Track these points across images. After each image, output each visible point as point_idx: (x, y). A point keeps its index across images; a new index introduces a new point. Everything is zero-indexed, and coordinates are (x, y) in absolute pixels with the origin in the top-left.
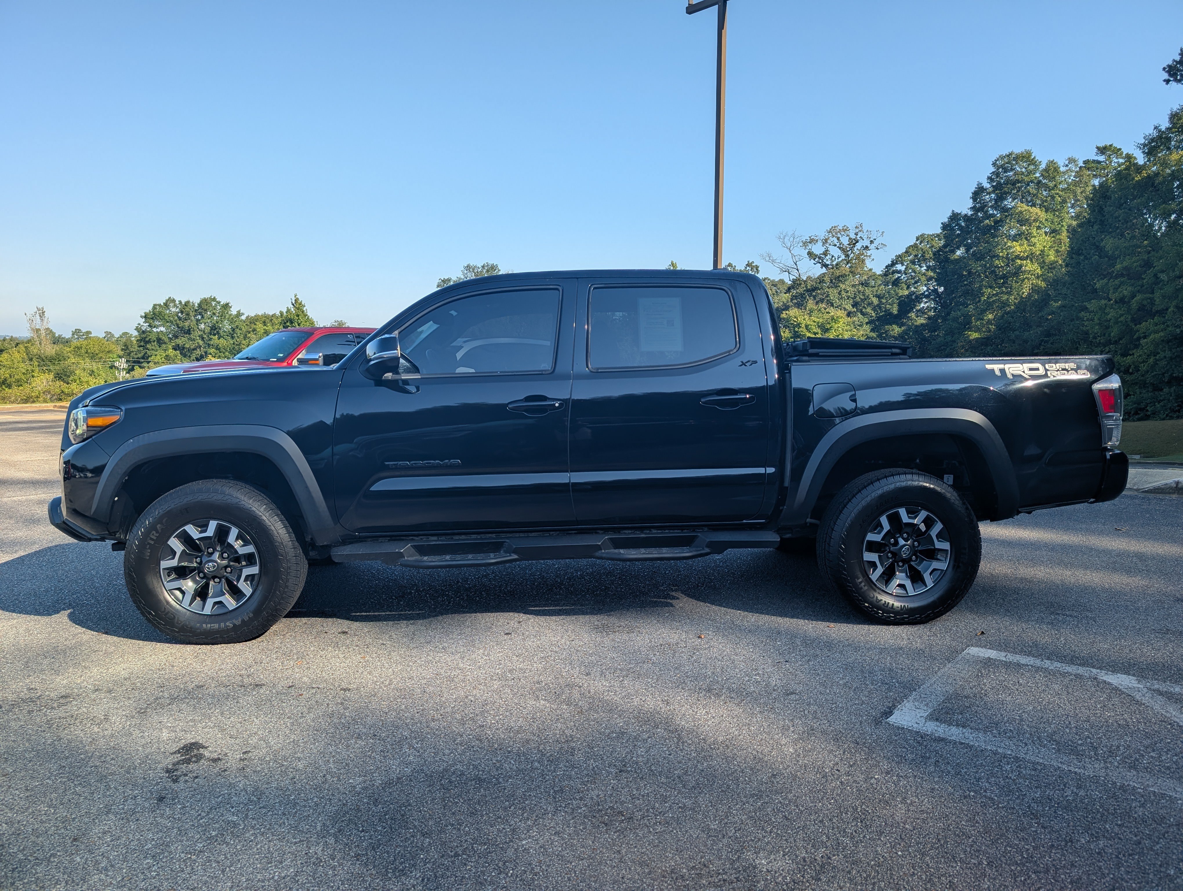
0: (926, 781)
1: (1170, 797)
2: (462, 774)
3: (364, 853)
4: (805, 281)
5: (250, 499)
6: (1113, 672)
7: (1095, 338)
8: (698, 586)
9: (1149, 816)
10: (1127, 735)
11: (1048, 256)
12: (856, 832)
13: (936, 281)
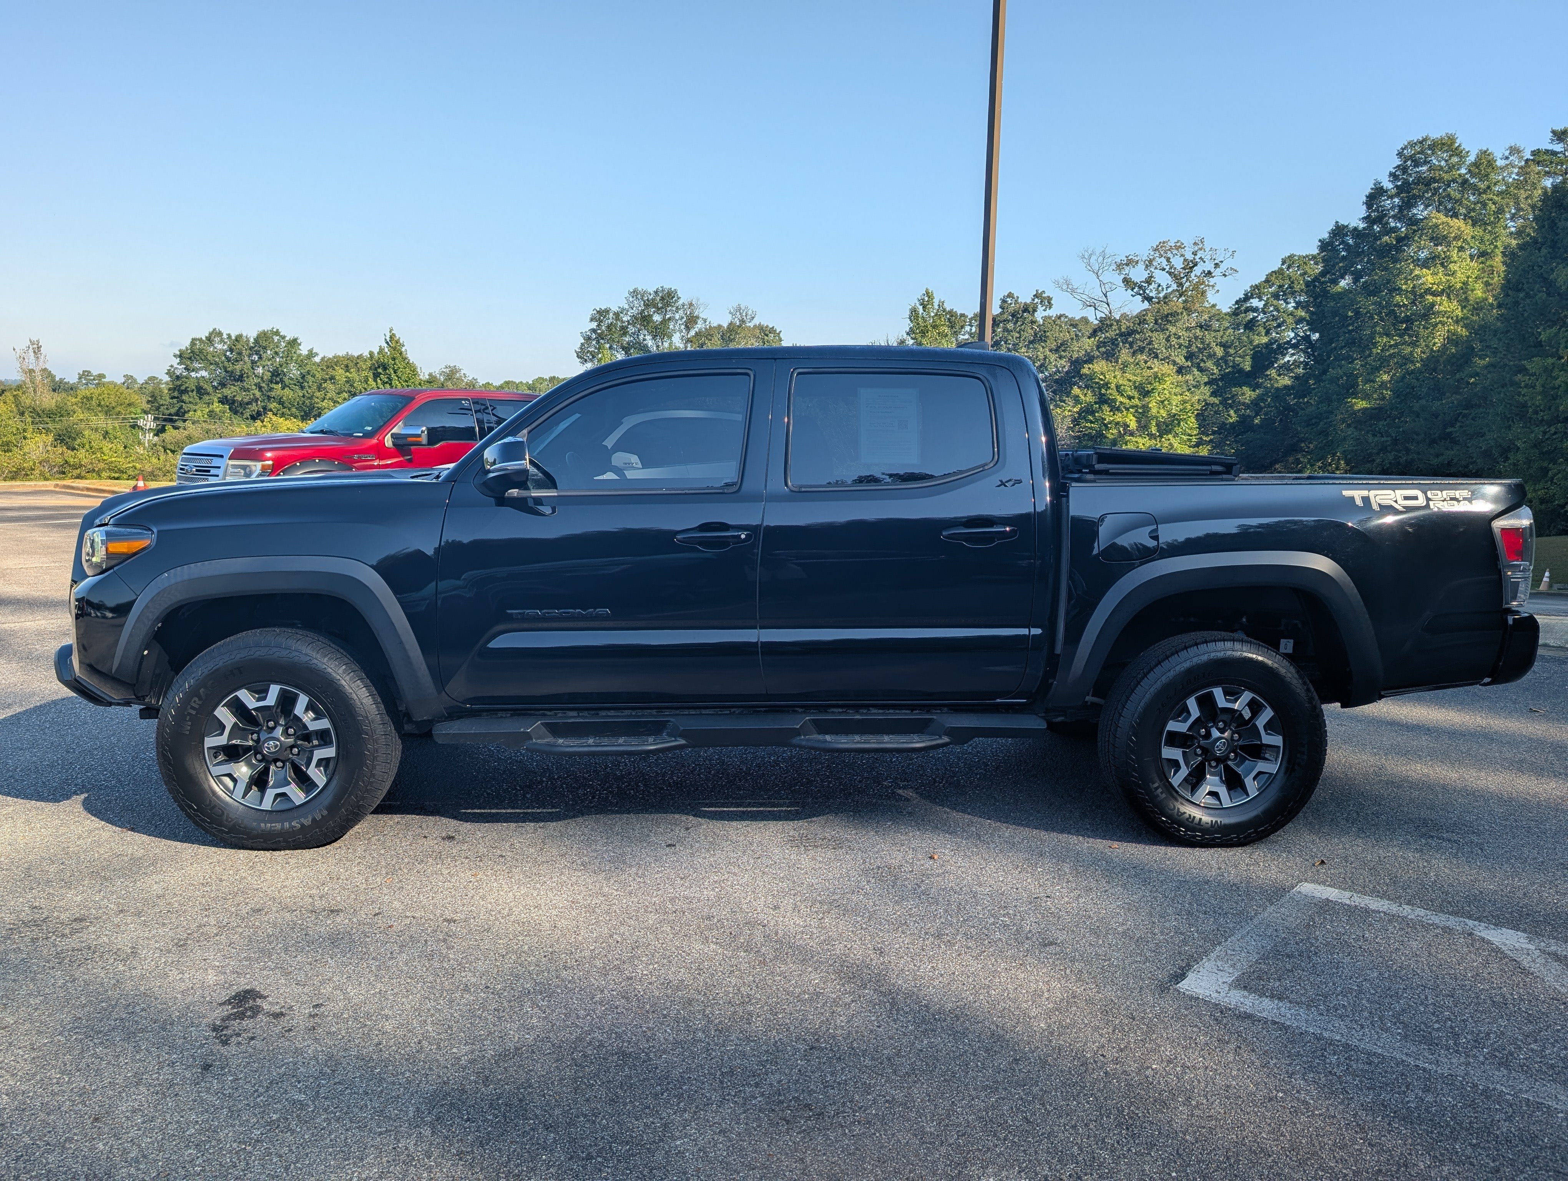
0: (1220, 1074)
1: (1549, 1107)
2: (601, 1045)
3: (469, 1150)
4: (1118, 321)
5: (325, 656)
6: (1496, 925)
7: (1536, 412)
8: (935, 782)
9: (1517, 1133)
10: (1502, 1017)
11: (1472, 291)
12: (1118, 1142)
13: (1308, 325)
